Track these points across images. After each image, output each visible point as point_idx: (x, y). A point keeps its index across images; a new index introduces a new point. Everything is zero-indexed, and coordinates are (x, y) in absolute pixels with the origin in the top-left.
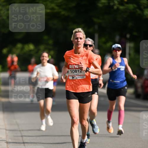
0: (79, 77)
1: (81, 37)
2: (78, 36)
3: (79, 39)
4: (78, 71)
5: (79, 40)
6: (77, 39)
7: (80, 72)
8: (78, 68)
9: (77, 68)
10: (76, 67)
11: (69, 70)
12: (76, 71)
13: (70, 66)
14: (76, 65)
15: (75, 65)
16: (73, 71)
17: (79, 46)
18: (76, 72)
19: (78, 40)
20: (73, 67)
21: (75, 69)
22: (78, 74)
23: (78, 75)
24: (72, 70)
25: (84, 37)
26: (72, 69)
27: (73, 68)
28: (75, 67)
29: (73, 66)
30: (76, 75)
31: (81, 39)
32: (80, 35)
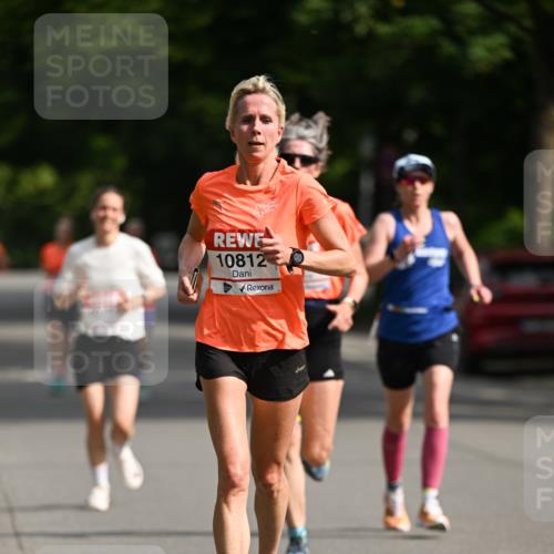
0: (253, 284)
1: (266, 111)
2: (252, 110)
3: (258, 121)
4: (247, 260)
5: (259, 126)
6: (250, 120)
7: (260, 265)
8: (249, 245)
9: (245, 248)
10: (242, 241)
11: (213, 254)
12: (240, 261)
13: (217, 234)
14: (242, 232)
15: (239, 235)
16: (229, 258)
17: (257, 154)
18: (241, 263)
19: (254, 125)
20: (229, 240)
21: (238, 249)
22: (250, 274)
23: (247, 278)
24: (224, 254)
25: (279, 116)
26: (226, 249)
27: (229, 245)
28: (236, 242)
29: (228, 235)
30: (238, 278)
31: (265, 120)
32: (262, 103)
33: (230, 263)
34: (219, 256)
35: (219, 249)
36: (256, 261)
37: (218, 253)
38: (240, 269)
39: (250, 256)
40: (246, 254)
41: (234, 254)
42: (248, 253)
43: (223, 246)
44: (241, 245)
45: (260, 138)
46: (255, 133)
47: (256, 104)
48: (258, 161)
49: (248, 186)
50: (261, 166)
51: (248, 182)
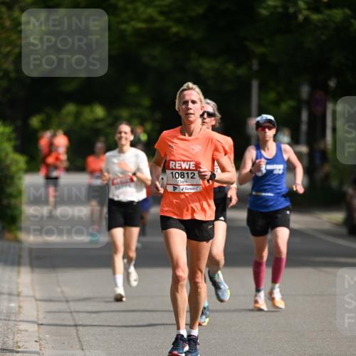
3: (190, 103)
4: (186, 175)
5: (191, 105)
6: (186, 103)
7: (192, 178)
8: (187, 168)
9: (185, 169)
10: (184, 166)
11: (169, 172)
12: (182, 176)
13: (171, 162)
14: (184, 161)
15: (182, 163)
17: (190, 119)
19: (188, 105)
20: (177, 165)
21: (181, 169)
24: (174, 172)
25: (201, 101)
27: (177, 168)
28: (181, 166)
29: (177, 162)
30: (181, 184)
31: (194, 102)
32: (192, 94)
33: (177, 176)
34: (172, 173)
35: (172, 169)
36: (190, 176)
37: (171, 171)
38: (182, 180)
39: (188, 173)
40: (185, 172)
41: (180, 172)
42: (186, 172)
43: (174, 168)
44: (183, 168)
45: (191, 111)
46: (188, 109)
47: (188, 95)
48: (191, 122)
49: (187, 137)
50: (193, 126)
51: (187, 134)
